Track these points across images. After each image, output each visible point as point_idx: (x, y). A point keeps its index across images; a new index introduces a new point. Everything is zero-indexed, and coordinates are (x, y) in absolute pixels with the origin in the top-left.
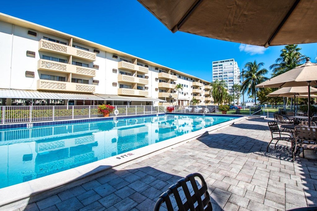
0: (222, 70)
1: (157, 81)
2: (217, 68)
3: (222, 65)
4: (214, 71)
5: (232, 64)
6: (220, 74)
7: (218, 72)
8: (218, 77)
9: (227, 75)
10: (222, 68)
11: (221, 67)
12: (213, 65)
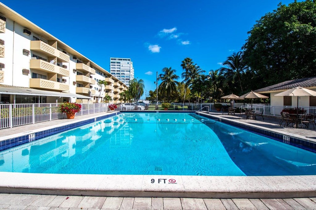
0: (120, 68)
1: (75, 73)
2: (115, 65)
3: (119, 63)
4: (112, 68)
5: (129, 63)
6: (117, 71)
7: (116, 69)
8: (116, 74)
9: (124, 74)
10: (120, 66)
11: (119, 64)
12: (111, 61)
